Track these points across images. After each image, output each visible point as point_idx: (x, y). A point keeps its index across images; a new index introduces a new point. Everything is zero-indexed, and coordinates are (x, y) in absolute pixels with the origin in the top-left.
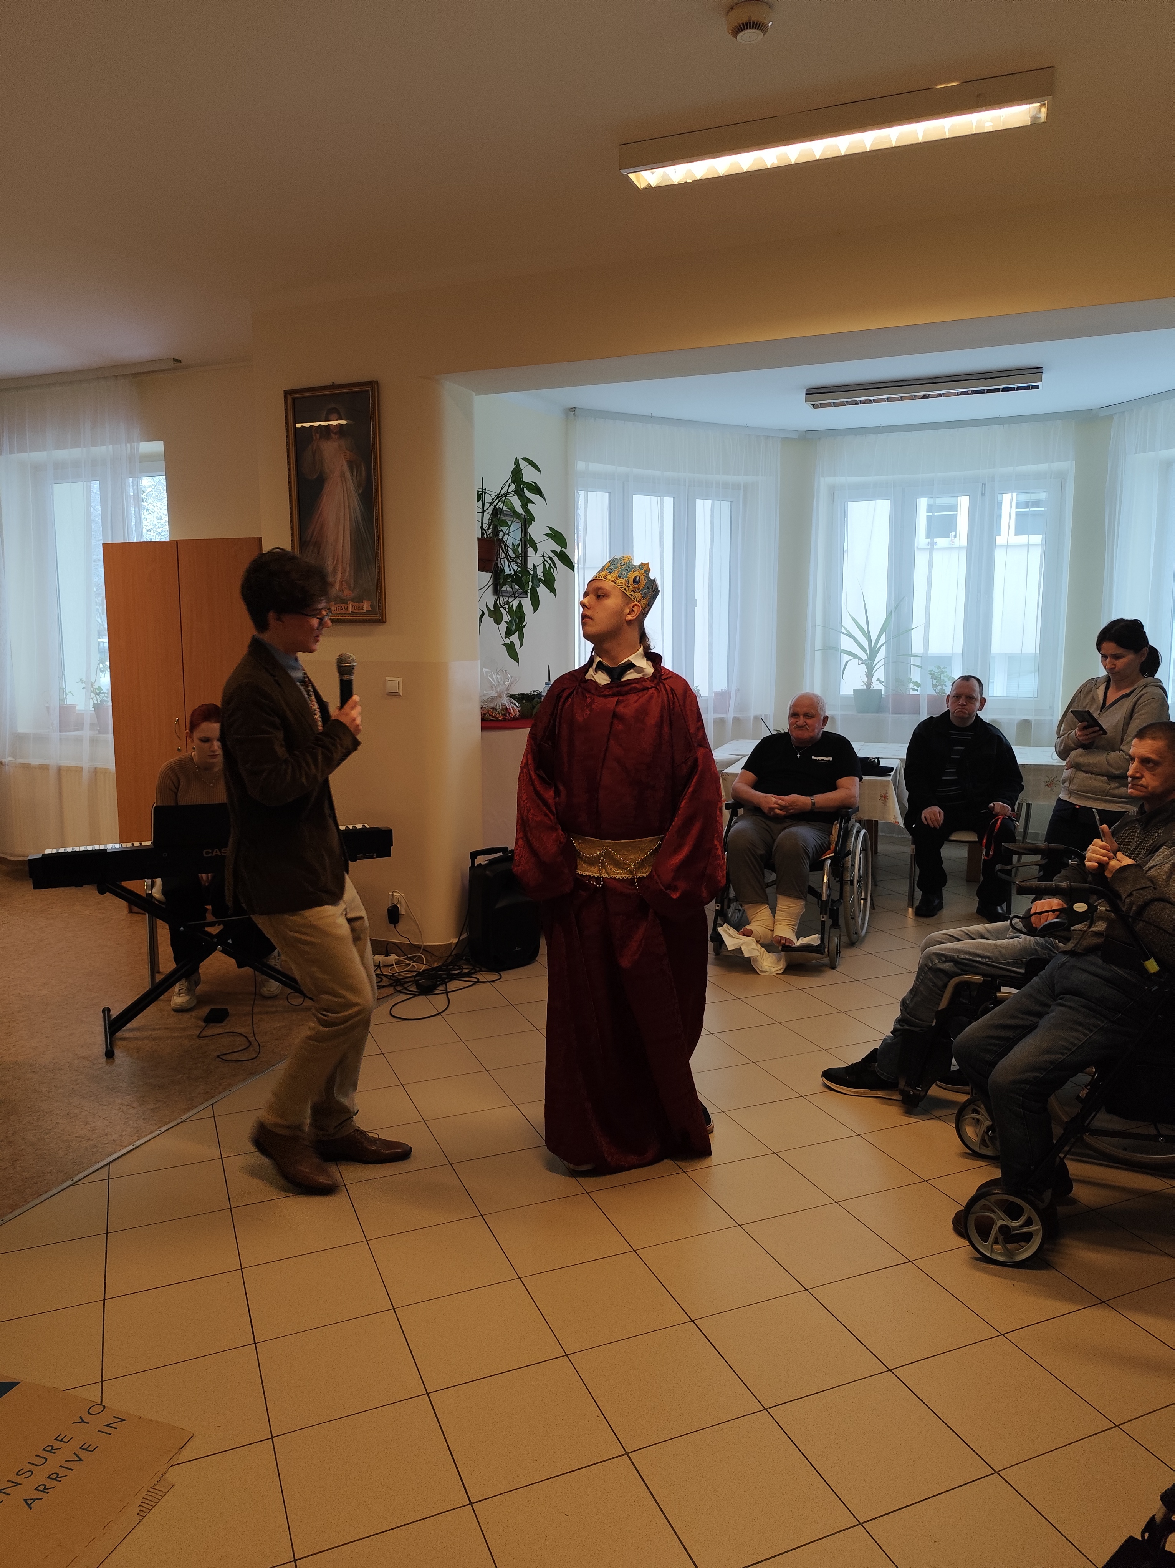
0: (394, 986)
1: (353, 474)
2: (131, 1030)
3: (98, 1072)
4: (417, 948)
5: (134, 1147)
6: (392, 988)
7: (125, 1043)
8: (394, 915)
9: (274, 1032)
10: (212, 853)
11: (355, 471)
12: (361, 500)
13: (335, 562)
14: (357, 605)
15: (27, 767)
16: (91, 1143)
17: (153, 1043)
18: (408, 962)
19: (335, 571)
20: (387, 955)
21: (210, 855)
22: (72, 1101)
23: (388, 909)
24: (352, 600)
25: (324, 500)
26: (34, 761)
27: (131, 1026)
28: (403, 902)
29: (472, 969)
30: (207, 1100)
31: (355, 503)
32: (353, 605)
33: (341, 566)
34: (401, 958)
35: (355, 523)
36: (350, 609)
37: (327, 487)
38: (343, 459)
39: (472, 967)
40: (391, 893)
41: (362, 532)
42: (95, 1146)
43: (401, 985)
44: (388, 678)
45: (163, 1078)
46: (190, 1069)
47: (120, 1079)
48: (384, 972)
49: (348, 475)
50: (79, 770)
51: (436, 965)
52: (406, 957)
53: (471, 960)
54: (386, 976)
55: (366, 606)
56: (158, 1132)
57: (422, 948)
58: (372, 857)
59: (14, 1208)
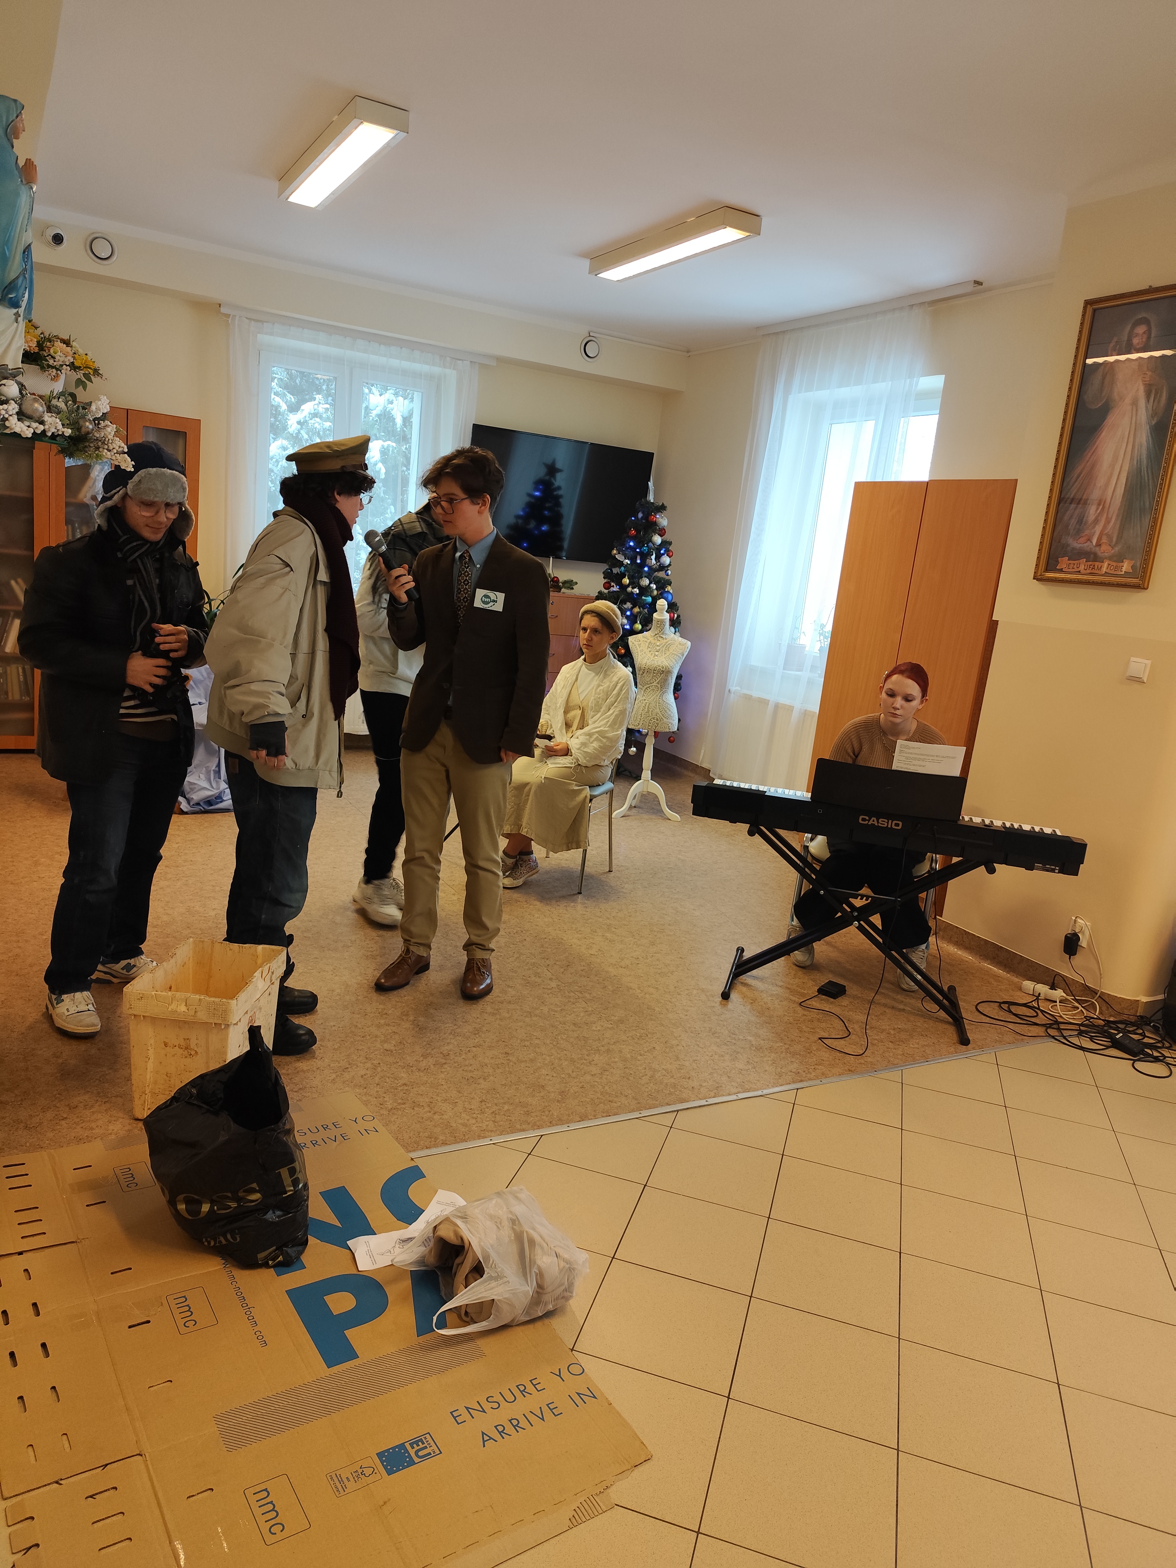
0: (1047, 1028)
1: (1148, 401)
2: (755, 978)
3: (710, 1011)
4: (1094, 992)
5: (707, 1103)
6: (1045, 1028)
7: (744, 989)
8: (1071, 944)
9: (892, 1032)
10: (869, 821)
11: (1153, 396)
12: (1151, 433)
13: (1098, 512)
14: (1114, 564)
15: (748, 698)
16: (673, 1080)
17: (770, 998)
18: (1077, 1005)
19: (1096, 521)
20: (1053, 987)
21: (867, 822)
22: (674, 1030)
23: (1066, 936)
24: (1110, 558)
25: (1103, 434)
26: (756, 694)
27: (756, 973)
28: (1087, 933)
29: (1159, 1042)
30: (794, 1082)
31: (1144, 437)
32: (1109, 564)
33: (1105, 516)
34: (1069, 998)
35: (1137, 463)
36: (1104, 570)
37: (1111, 419)
38: (1141, 383)
39: (1160, 1039)
40: (1074, 918)
41: (1142, 474)
42: (674, 1086)
43: (1059, 1029)
44: (1133, 659)
45: (764, 1040)
46: (792, 1041)
47: (724, 1025)
48: (1043, 1007)
49: (1142, 403)
50: (790, 709)
51: (1112, 1019)
52: (1073, 998)
53: (1161, 1029)
54: (1042, 1011)
55: (1126, 566)
56: (734, 1097)
57: (1098, 995)
58: (1053, 871)
59: (583, 1118)
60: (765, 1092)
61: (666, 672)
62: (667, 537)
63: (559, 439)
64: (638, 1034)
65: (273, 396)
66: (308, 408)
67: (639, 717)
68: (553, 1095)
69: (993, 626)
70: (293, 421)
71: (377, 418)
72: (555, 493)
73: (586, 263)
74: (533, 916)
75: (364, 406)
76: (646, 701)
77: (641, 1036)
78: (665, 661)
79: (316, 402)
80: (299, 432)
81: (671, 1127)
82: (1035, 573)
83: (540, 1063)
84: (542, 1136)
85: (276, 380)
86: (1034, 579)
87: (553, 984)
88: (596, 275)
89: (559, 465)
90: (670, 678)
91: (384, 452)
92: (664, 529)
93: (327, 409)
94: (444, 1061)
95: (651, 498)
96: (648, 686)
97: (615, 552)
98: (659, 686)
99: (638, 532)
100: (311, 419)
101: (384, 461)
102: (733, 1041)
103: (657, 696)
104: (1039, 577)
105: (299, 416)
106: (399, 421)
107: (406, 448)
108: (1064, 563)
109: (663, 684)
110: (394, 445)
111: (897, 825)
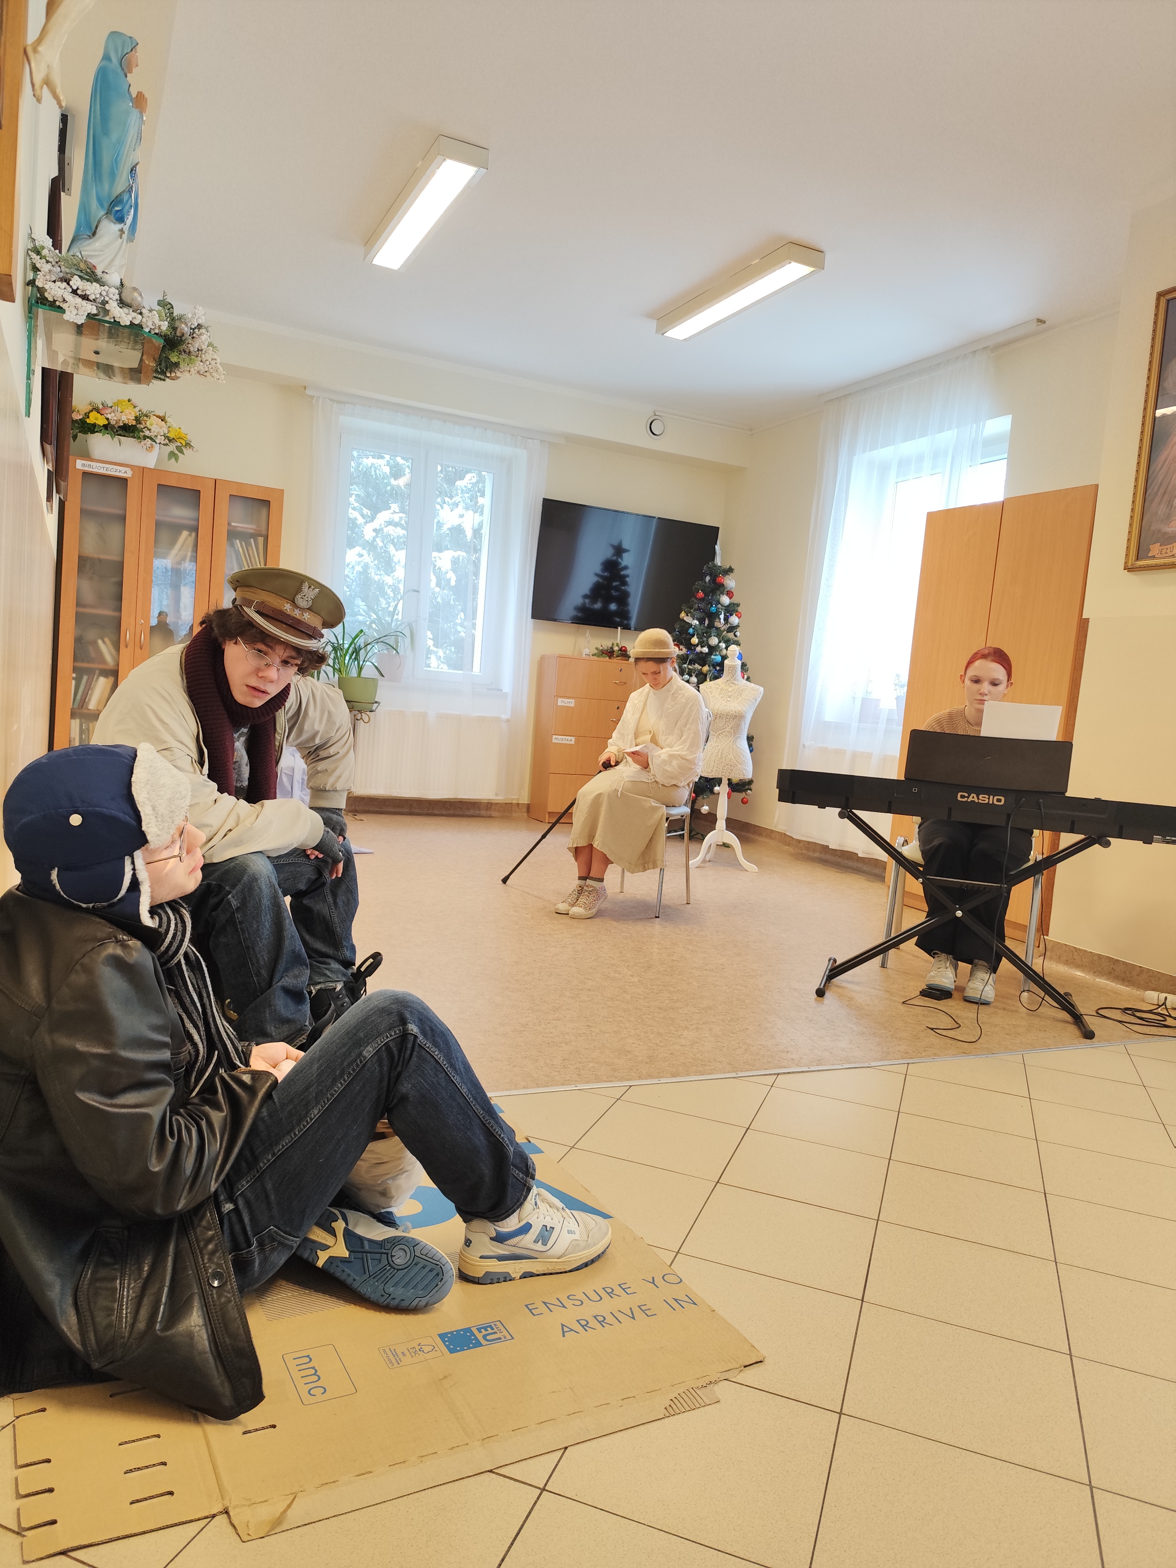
2: (850, 982)
3: (804, 1003)
7: (839, 990)
9: (1006, 1027)
10: (968, 797)
15: (824, 750)
16: (770, 1052)
17: (869, 1000)
21: (966, 799)
22: (767, 1017)
26: (831, 746)
27: (852, 977)
30: (904, 1058)
42: (772, 1056)
45: (866, 1028)
46: (897, 1029)
47: (821, 1015)
48: (1171, 1013)
54: (1171, 1016)
56: (839, 1067)
59: (673, 1075)
60: (873, 1064)
61: (738, 717)
62: (735, 600)
63: (628, 513)
64: (729, 1018)
65: (350, 510)
66: (383, 517)
67: (713, 764)
68: (640, 1058)
69: (1083, 625)
70: (368, 533)
71: (448, 532)
72: (622, 573)
73: (653, 324)
74: (610, 931)
75: (436, 521)
76: (719, 747)
77: (731, 1020)
78: (737, 706)
79: (391, 511)
80: (374, 540)
81: (772, 1086)
82: (1125, 563)
83: (625, 1034)
84: (631, 1086)
85: (354, 496)
86: (1125, 569)
87: (635, 980)
88: (663, 334)
89: (625, 546)
90: (743, 723)
91: (455, 562)
92: (732, 592)
93: (401, 518)
94: (523, 1029)
95: (718, 561)
96: (721, 731)
97: (683, 615)
98: (732, 731)
99: (706, 594)
100: (386, 527)
101: (454, 570)
102: (833, 1027)
103: (730, 741)
104: (1131, 567)
105: (376, 524)
106: (469, 534)
107: (476, 558)
108: (1155, 549)
109: (736, 729)
110: (464, 554)
111: (997, 801)
